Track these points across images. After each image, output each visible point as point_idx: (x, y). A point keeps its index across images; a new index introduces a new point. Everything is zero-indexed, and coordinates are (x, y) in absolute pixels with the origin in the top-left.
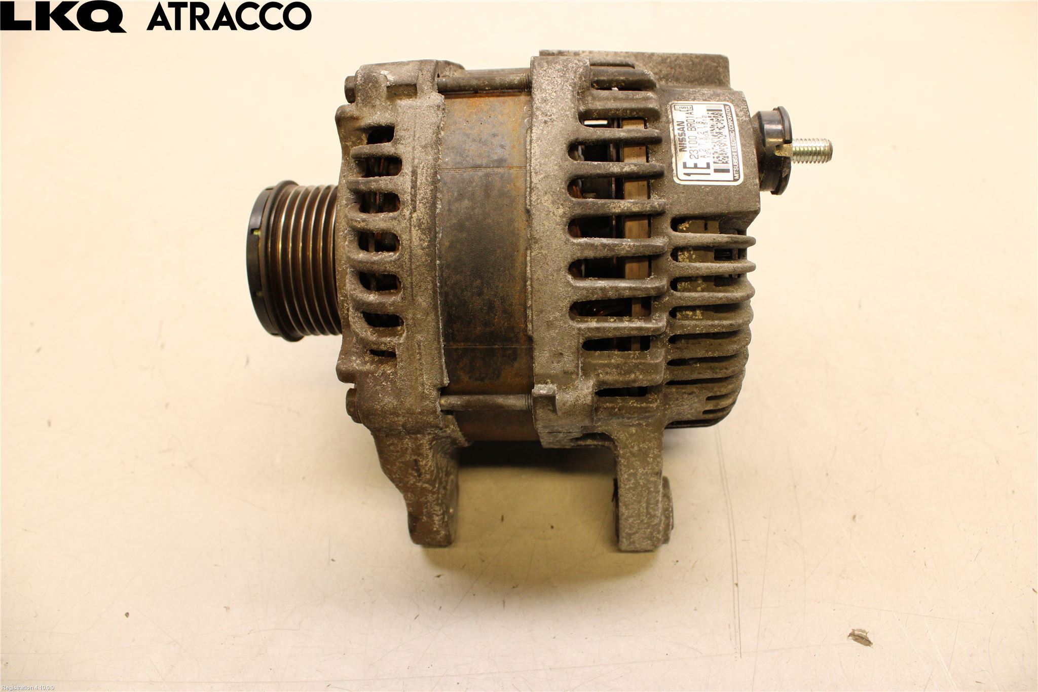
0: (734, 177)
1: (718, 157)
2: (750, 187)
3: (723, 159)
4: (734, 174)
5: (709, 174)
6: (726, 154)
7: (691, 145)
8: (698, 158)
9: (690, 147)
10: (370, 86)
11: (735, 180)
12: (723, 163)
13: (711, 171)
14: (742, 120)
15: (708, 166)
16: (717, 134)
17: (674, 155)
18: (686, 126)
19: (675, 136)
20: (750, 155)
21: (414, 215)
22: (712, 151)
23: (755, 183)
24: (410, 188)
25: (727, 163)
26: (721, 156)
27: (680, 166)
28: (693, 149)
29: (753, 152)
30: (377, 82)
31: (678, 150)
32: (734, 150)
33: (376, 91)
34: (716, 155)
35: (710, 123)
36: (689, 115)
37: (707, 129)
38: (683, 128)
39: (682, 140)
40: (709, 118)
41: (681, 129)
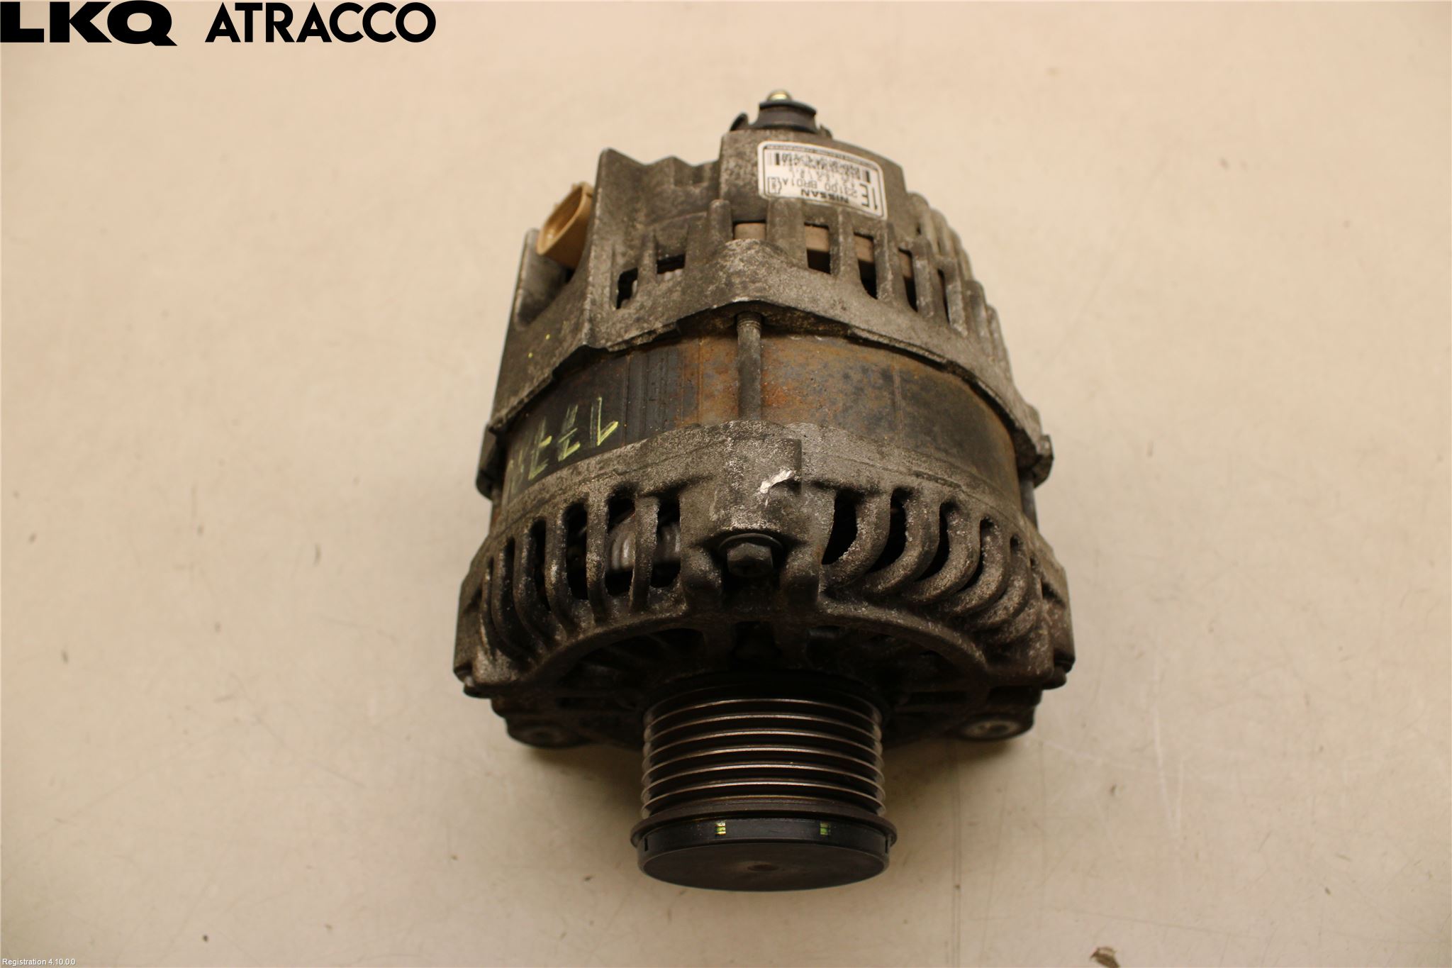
1: (852, 174)
3: (853, 171)
5: (873, 188)
7: (839, 191)
8: (856, 192)
9: (842, 192)
10: (784, 513)
12: (858, 172)
13: (869, 185)
15: (864, 186)
16: (821, 166)
18: (811, 189)
19: (825, 202)
21: (964, 488)
22: (845, 177)
24: (937, 485)
25: (858, 169)
26: (850, 171)
27: (867, 208)
30: (780, 502)
31: (847, 204)
33: (791, 507)
34: (850, 175)
35: (801, 167)
36: (789, 183)
37: (813, 172)
38: (813, 193)
39: (832, 197)
40: (794, 166)
41: (815, 194)
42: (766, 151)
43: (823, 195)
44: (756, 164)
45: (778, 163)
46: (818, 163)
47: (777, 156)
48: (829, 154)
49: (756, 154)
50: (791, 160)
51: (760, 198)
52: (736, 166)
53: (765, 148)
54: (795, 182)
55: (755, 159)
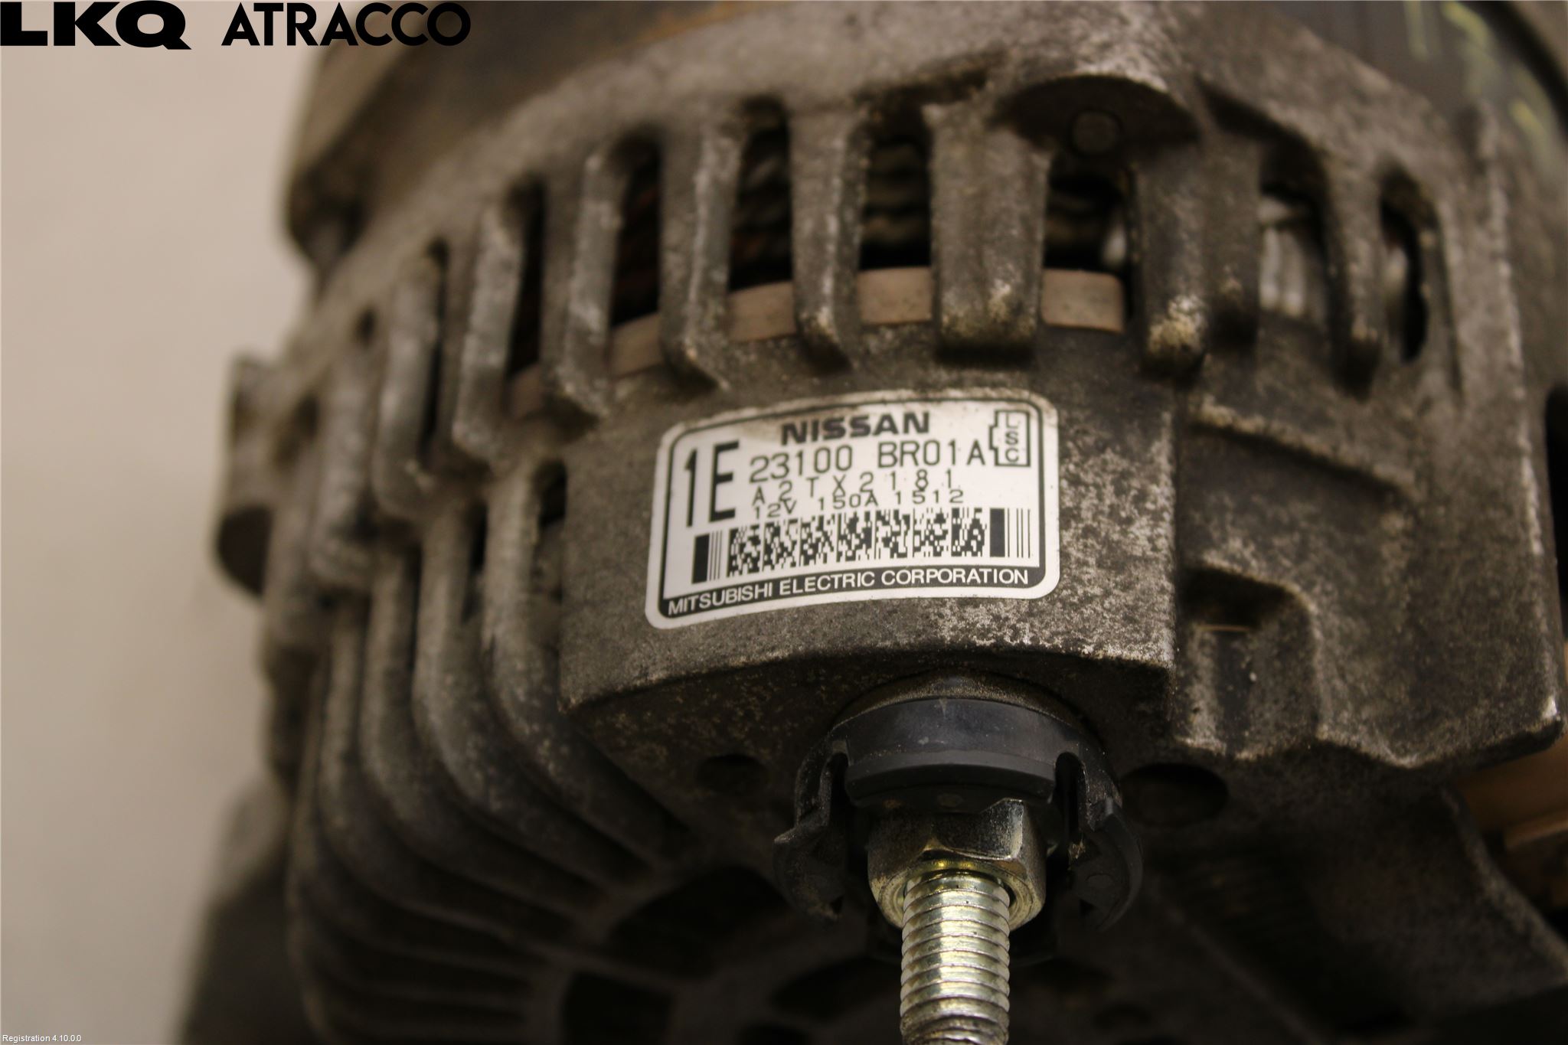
0: (676, 600)
1: (755, 540)
2: (636, 654)
3: (749, 555)
4: (684, 597)
5: (690, 522)
6: (768, 562)
7: (808, 458)
8: (752, 480)
9: (800, 455)
11: (664, 606)
12: (732, 558)
13: (703, 525)
14: (941, 616)
15: (716, 516)
16: (859, 530)
17: (768, 411)
18: (898, 439)
19: (853, 406)
20: (764, 639)
22: (782, 519)
23: (651, 668)
25: (732, 569)
26: (761, 548)
27: (725, 435)
28: (793, 463)
29: (773, 649)
31: (789, 420)
32: (782, 587)
34: (763, 534)
35: (923, 513)
36: (964, 450)
37: (887, 503)
38: (893, 429)
39: (834, 430)
40: (947, 511)
41: (887, 424)
42: (1035, 562)
43: (861, 428)
44: (1067, 517)
45: (997, 516)
46: (866, 540)
47: (998, 550)
48: (828, 582)
49: (1064, 554)
50: (956, 529)
51: (1055, 400)
52: (1129, 521)
53: (1036, 575)
54: (946, 452)
55: (1068, 536)
